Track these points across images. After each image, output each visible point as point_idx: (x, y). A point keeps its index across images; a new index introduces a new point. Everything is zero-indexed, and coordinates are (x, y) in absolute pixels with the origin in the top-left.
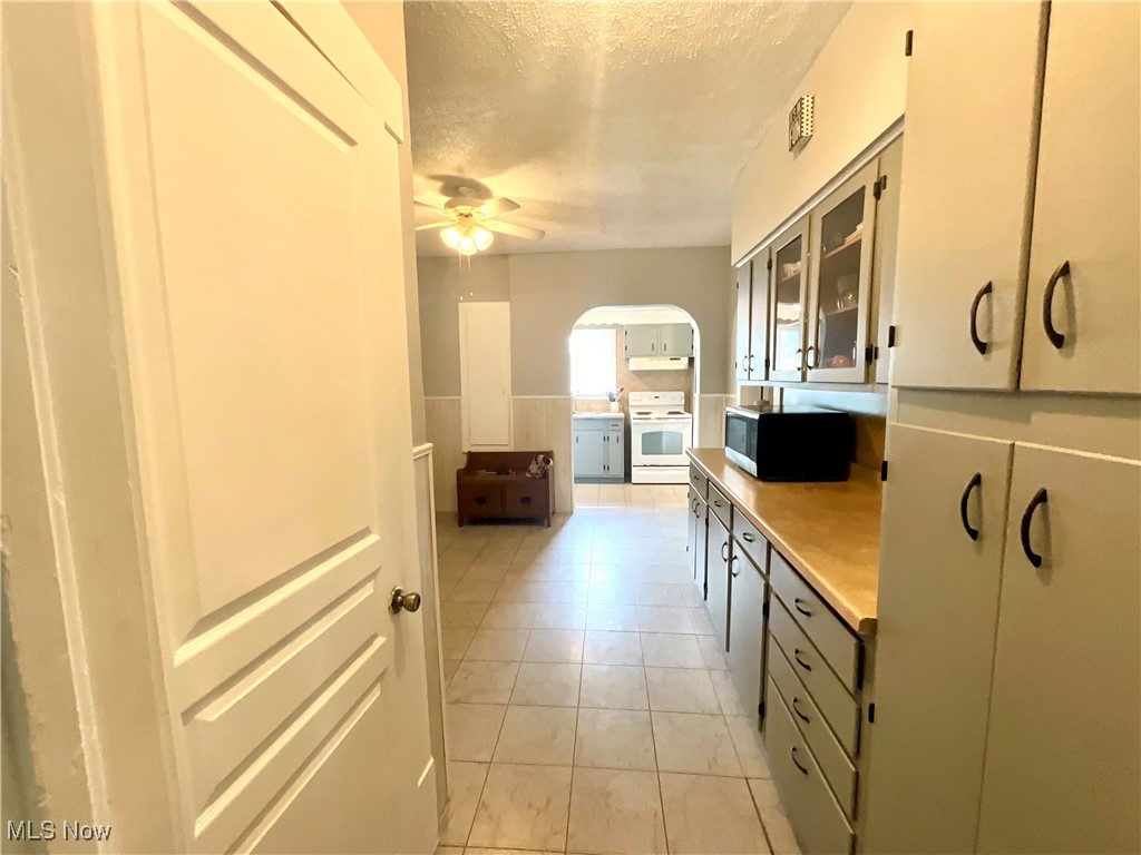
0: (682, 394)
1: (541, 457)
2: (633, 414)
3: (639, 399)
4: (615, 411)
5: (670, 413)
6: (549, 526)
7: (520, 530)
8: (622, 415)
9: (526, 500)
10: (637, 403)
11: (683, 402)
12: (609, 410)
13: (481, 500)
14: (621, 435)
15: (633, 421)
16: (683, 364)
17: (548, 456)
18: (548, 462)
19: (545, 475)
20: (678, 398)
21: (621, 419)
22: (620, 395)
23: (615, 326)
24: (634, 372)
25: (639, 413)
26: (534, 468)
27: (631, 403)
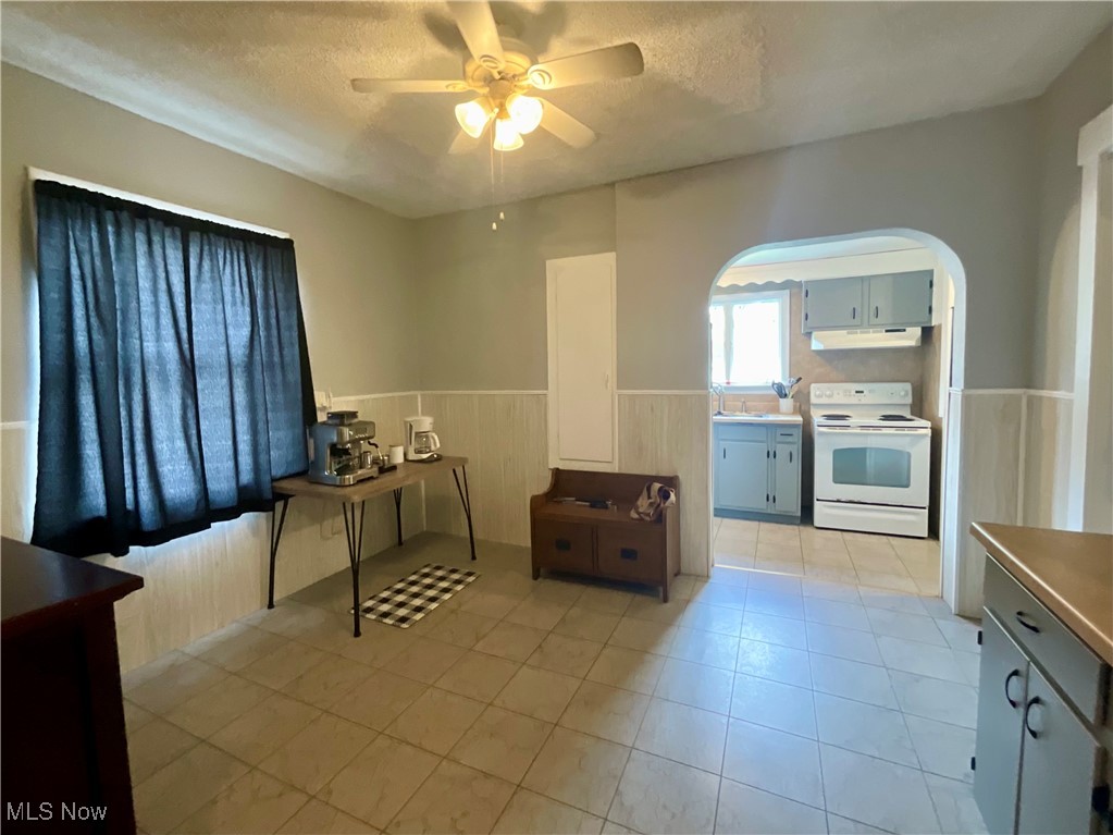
0: (908, 386)
1: (657, 486)
2: (817, 417)
3: (826, 395)
4: (786, 414)
5: (887, 418)
6: (665, 600)
7: (620, 599)
8: (799, 419)
9: (628, 554)
10: (824, 400)
11: (909, 400)
12: (776, 410)
13: (563, 545)
14: (797, 449)
15: (817, 430)
16: (910, 338)
17: (670, 483)
18: (666, 497)
19: (660, 518)
20: (901, 393)
21: (793, 426)
22: (796, 388)
23: (787, 285)
24: (819, 352)
25: (830, 417)
26: (643, 503)
27: (813, 400)
